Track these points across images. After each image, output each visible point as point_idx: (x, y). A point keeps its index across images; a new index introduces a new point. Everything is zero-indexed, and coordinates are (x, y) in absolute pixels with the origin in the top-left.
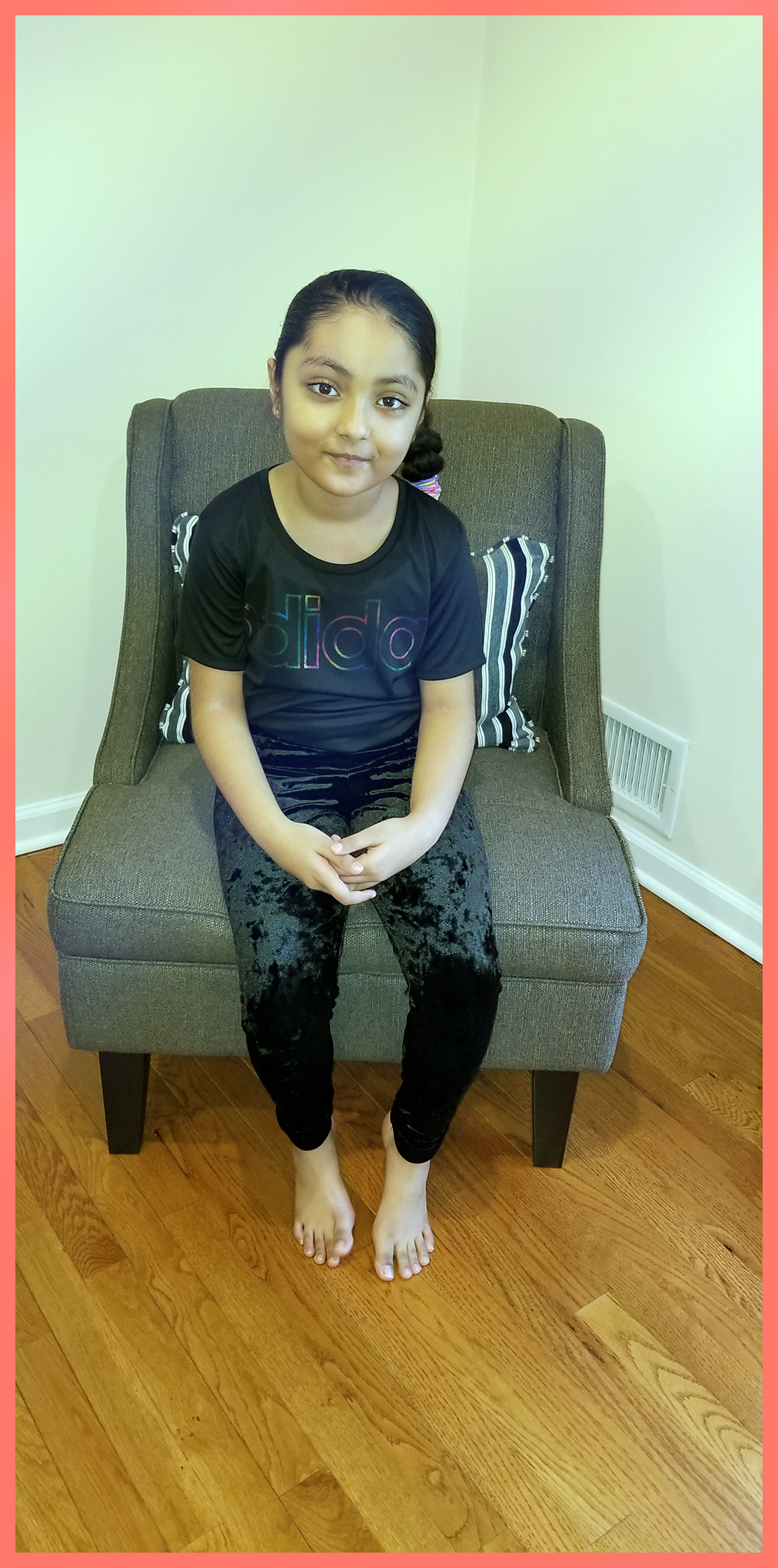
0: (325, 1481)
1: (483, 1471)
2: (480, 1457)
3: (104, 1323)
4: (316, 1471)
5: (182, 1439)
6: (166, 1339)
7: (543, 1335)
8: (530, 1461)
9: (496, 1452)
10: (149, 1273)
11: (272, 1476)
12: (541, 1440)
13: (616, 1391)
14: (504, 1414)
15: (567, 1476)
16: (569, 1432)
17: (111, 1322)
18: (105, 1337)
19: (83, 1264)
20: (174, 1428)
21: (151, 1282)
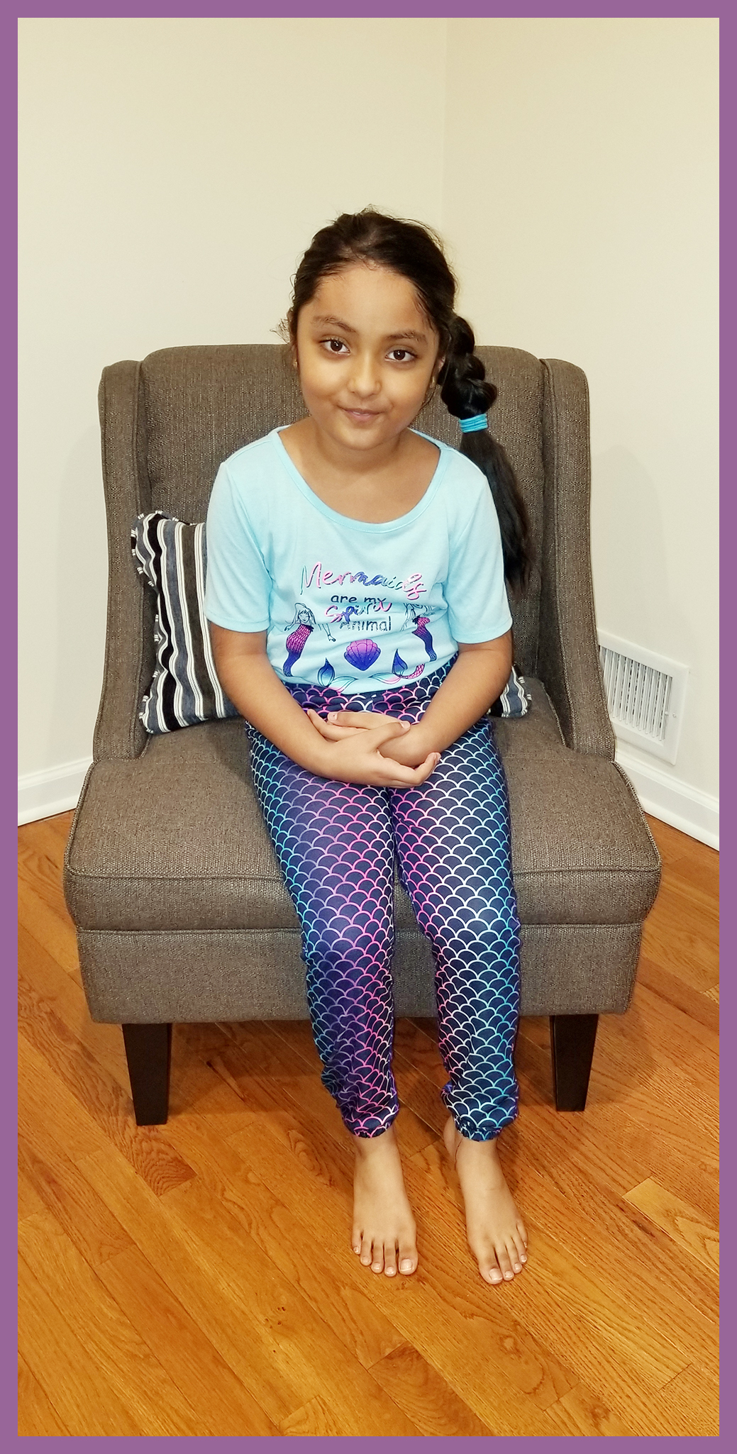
0: (407, 1353)
1: (553, 1336)
2: (549, 1324)
3: (183, 1233)
4: (399, 1345)
5: (271, 1327)
6: (244, 1243)
7: (594, 1216)
8: (595, 1324)
9: (563, 1319)
10: (220, 1187)
11: (358, 1352)
12: (604, 1307)
13: (668, 1261)
14: (567, 1287)
15: (630, 1335)
16: (628, 1298)
17: (190, 1232)
18: (186, 1245)
19: (156, 1183)
20: (262, 1318)
21: (223, 1194)
